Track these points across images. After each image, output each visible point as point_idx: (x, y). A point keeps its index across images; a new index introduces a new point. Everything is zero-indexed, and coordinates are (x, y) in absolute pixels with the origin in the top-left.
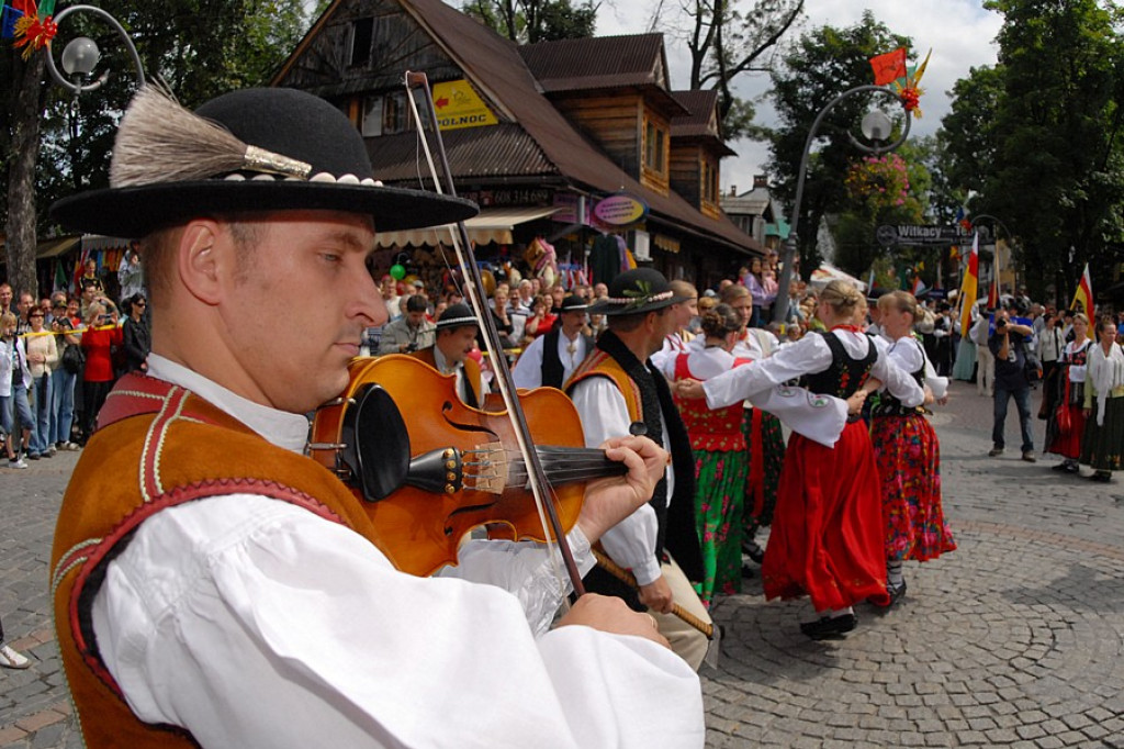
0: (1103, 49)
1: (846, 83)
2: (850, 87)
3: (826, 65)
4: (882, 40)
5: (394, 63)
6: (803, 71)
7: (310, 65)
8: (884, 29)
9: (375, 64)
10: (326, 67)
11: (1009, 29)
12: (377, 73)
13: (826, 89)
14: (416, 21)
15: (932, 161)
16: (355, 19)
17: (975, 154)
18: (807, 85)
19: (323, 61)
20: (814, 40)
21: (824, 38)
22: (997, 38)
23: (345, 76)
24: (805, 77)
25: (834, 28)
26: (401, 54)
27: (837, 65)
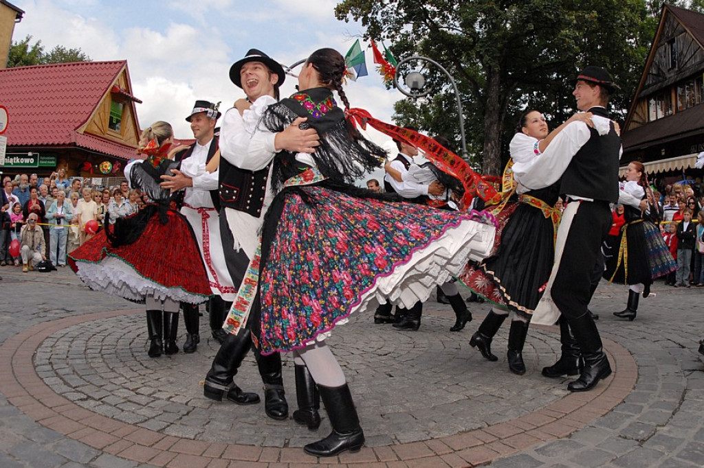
5: (686, 63)
7: (654, 72)
9: (678, 65)
10: (660, 72)
12: (680, 71)
14: (691, 37)
16: (668, 40)
19: (659, 69)
23: (668, 76)
26: (688, 58)
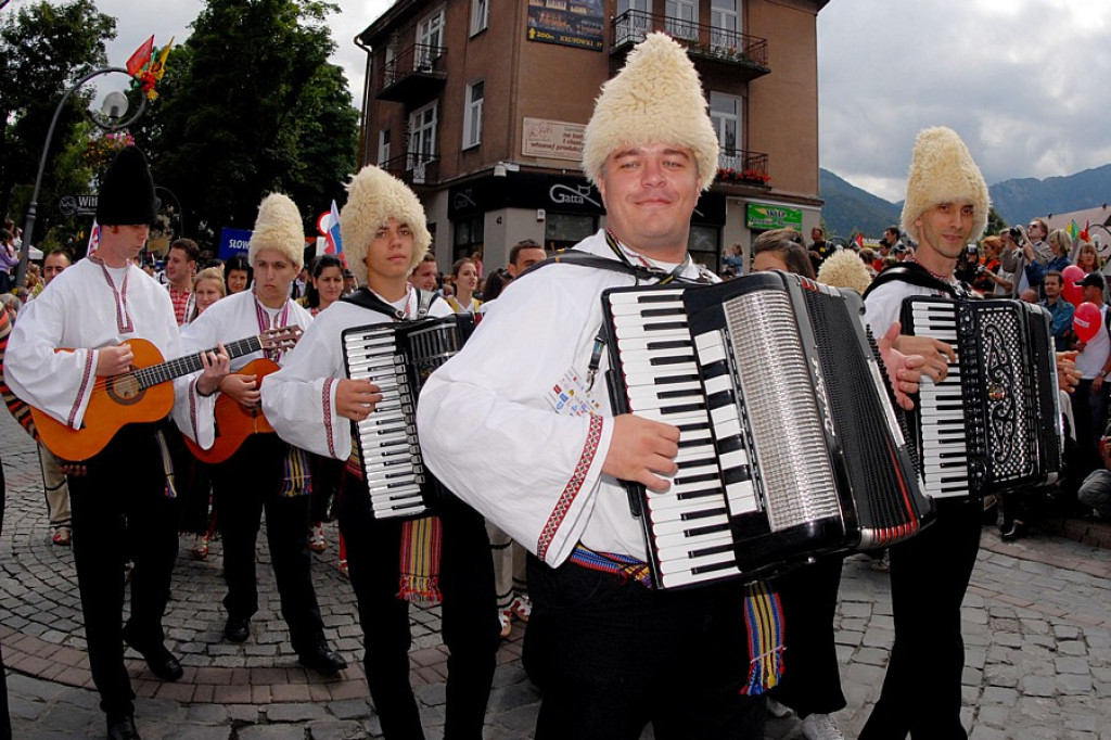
0: (290, 38)
1: (48, 58)
2: (52, 62)
3: (35, 40)
4: (91, 19)
6: (16, 44)
8: (93, 9)
11: (208, 15)
13: (32, 62)
15: (97, 134)
17: (144, 129)
18: (15, 58)
20: (31, 14)
21: (40, 13)
22: (193, 23)
24: (16, 50)
25: (50, 4)
27: (45, 40)
